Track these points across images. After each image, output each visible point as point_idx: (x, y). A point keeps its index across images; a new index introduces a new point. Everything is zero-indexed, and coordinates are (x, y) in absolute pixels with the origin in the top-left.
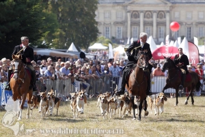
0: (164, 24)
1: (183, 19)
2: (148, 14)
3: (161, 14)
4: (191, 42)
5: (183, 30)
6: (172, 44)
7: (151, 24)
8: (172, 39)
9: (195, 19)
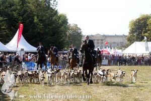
0: (103, 43)
1: (109, 41)
2: (98, 40)
3: (102, 40)
4: (111, 48)
5: (109, 45)
6: (105, 49)
7: (99, 43)
8: (105, 48)
9: (112, 41)
